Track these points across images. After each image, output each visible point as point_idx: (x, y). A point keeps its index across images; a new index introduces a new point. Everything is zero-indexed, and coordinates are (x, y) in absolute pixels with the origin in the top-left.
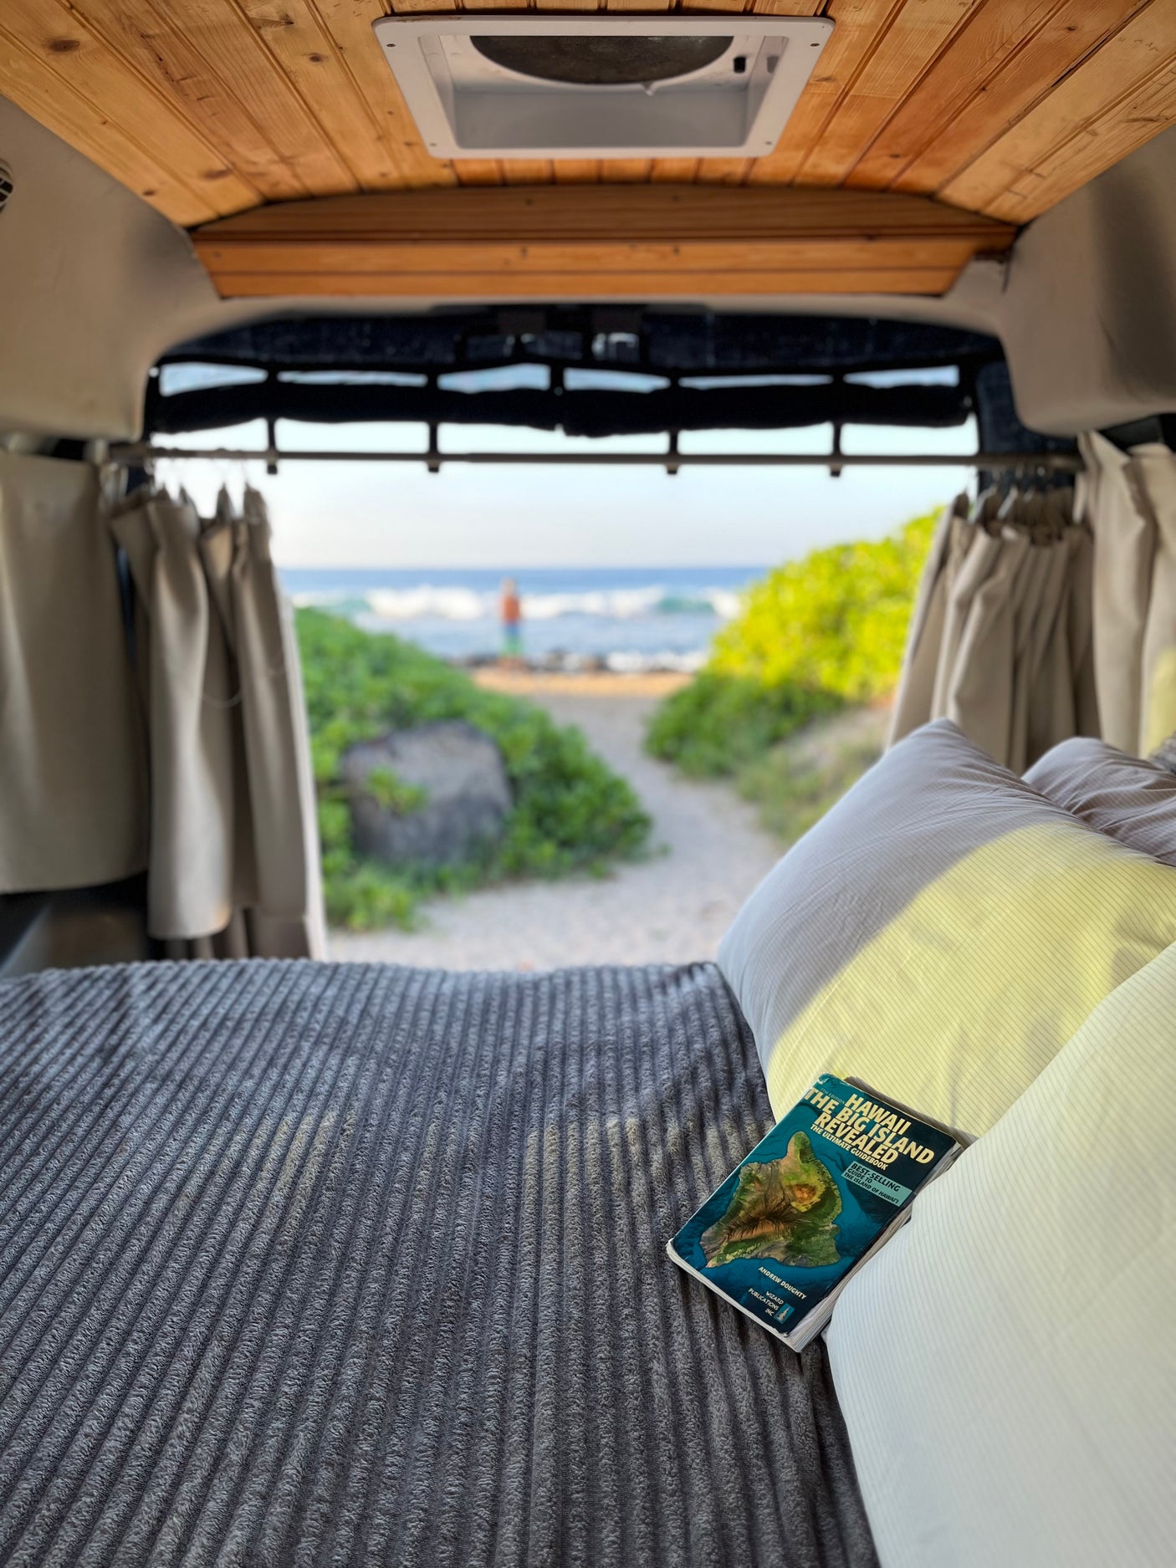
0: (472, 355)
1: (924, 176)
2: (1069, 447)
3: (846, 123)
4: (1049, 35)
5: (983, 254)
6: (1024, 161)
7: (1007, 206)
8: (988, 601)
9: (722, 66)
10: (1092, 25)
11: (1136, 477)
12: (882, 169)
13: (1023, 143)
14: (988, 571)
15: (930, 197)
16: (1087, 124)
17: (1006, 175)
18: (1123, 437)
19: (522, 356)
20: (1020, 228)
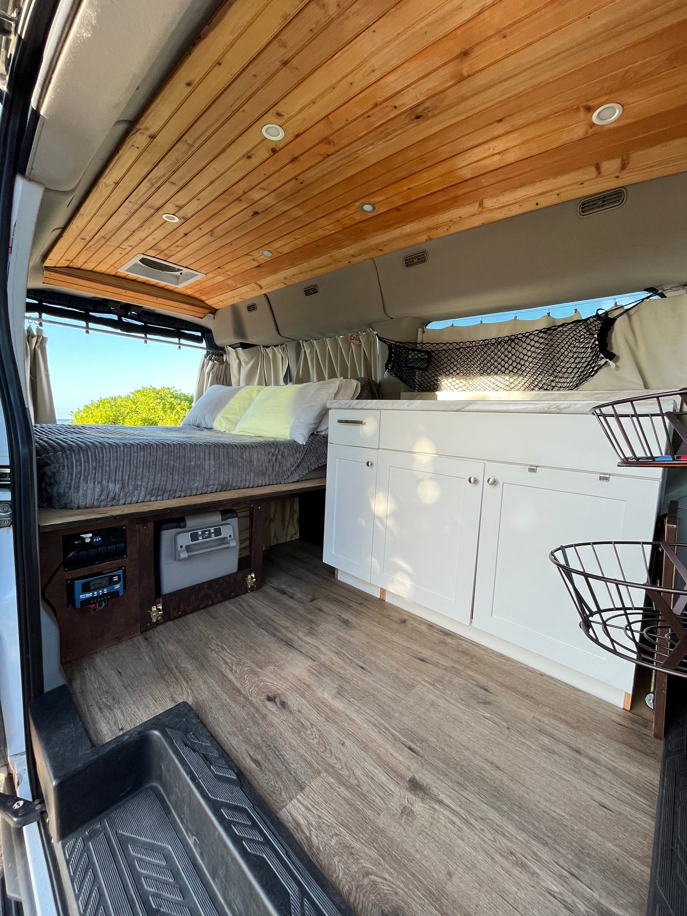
0: (98, 309)
1: (203, 298)
2: (223, 349)
3: (198, 287)
4: (234, 285)
5: (210, 313)
6: (222, 300)
7: (216, 306)
8: (213, 373)
9: (178, 273)
10: (239, 285)
11: (237, 353)
12: (197, 295)
13: (222, 297)
14: (212, 368)
15: (202, 301)
16: (234, 297)
17: (218, 301)
18: (233, 346)
19: (110, 312)
20: (217, 310)
